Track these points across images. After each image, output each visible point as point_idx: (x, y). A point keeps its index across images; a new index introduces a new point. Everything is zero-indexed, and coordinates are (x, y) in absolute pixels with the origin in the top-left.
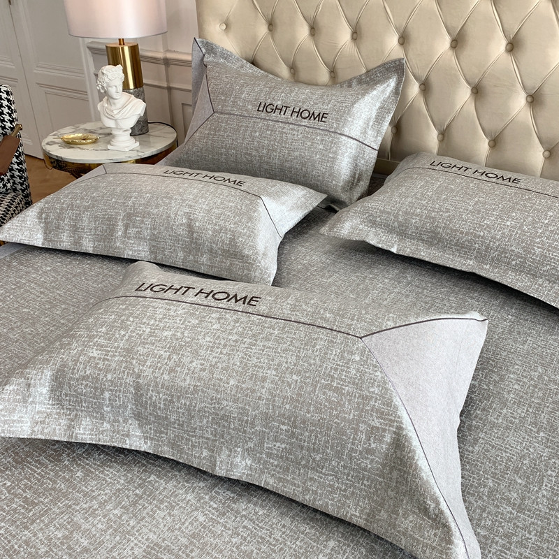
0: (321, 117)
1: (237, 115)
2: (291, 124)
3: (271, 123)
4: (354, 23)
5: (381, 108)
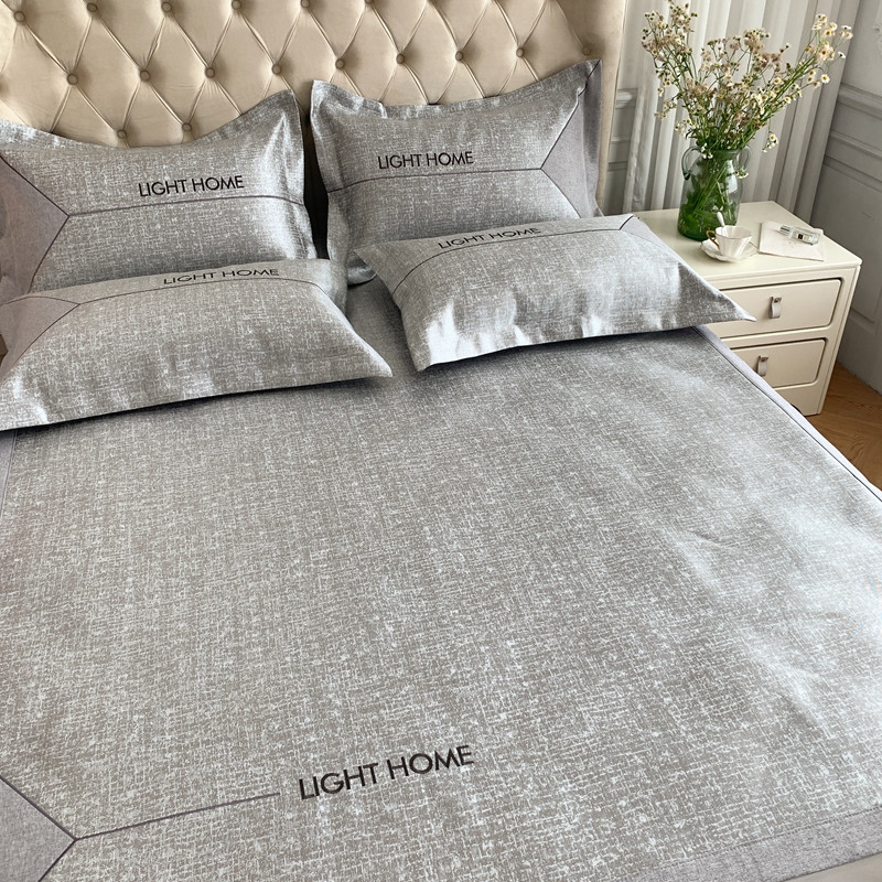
0: (235, 182)
1: (112, 210)
2: (200, 200)
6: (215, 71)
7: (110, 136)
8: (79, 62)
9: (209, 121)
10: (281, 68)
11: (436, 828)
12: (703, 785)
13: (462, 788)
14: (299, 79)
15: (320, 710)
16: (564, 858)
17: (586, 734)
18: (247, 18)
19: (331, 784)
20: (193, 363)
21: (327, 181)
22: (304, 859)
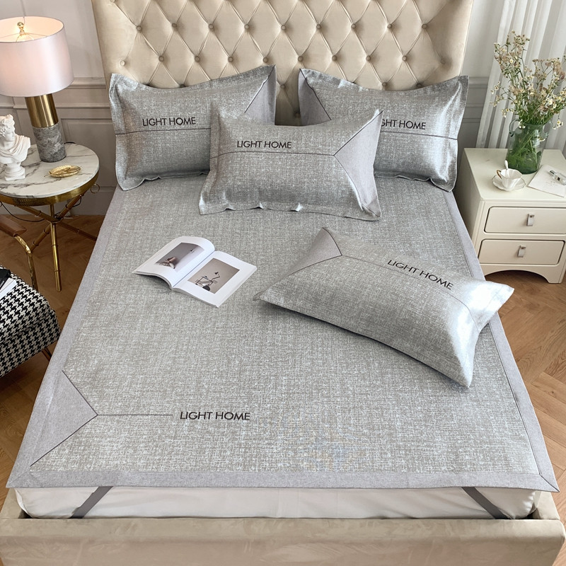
4: (231, 53)
6: (232, 59)
8: (164, 52)
11: (226, 439)
12: (335, 449)
16: (269, 461)
18: (252, 35)
19: (192, 416)
22: (174, 439)
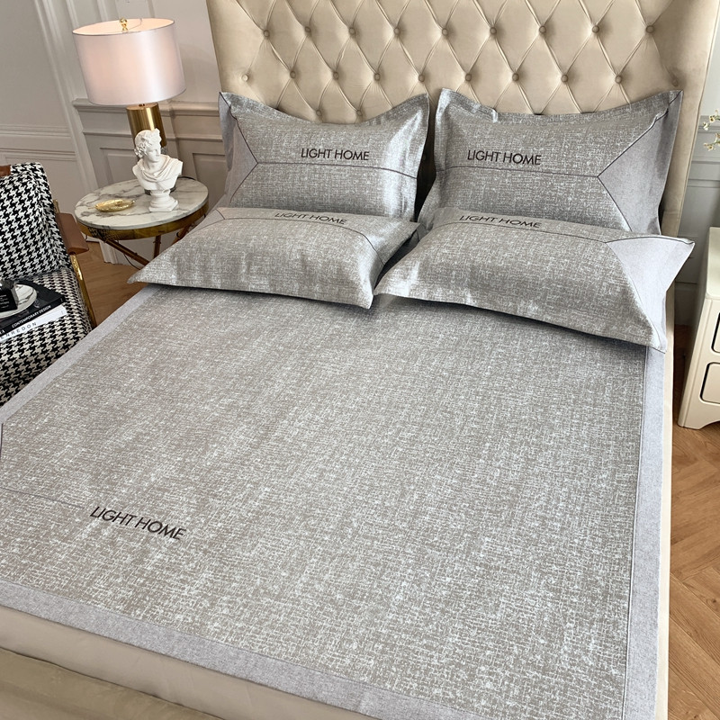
0: (363, 156)
1: (282, 163)
2: (336, 164)
3: (317, 167)
5: (414, 140)
6: (379, 76)
7: (311, 114)
8: (295, 64)
9: (371, 111)
10: (424, 77)
11: (129, 559)
12: (275, 613)
13: (160, 548)
14: (433, 87)
15: (141, 479)
16: (166, 606)
17: (248, 555)
18: (402, 42)
19: (107, 517)
20: (261, 269)
21: (437, 163)
22: (63, 541)
